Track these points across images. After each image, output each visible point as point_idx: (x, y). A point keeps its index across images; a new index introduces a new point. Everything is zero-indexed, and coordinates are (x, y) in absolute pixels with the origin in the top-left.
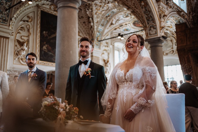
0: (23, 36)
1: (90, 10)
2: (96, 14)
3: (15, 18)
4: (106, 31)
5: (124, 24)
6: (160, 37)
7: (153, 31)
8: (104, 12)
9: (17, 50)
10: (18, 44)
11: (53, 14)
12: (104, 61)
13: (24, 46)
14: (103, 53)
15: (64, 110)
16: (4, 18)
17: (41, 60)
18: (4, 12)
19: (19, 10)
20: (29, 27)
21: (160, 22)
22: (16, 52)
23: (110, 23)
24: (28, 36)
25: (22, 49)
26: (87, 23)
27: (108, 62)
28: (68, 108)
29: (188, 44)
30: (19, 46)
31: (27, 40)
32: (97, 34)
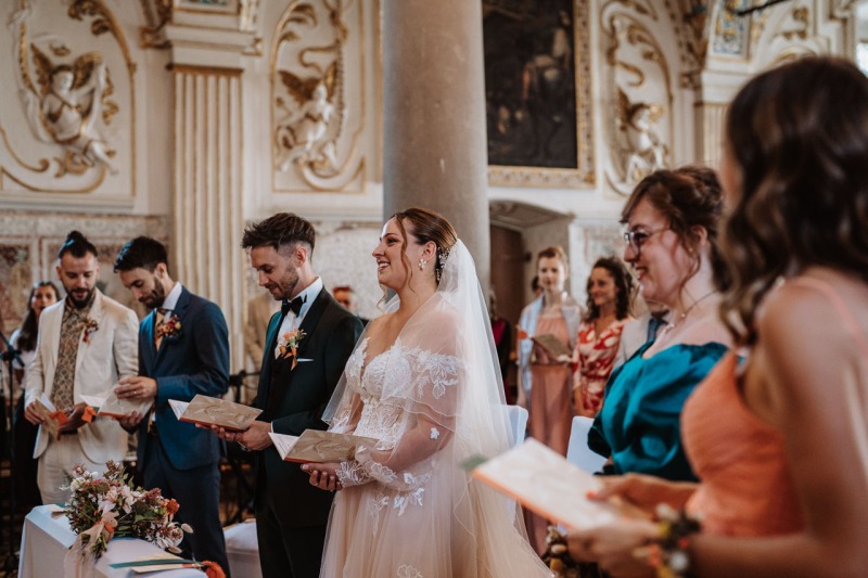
0: (311, 49)
9: (286, 123)
10: (290, 93)
13: (317, 100)
22: (283, 132)
24: (336, 47)
25: (308, 116)
30: (297, 100)
31: (328, 69)
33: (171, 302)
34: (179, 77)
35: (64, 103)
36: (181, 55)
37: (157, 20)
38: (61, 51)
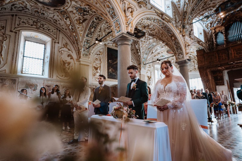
0: (98, 64)
1: (138, 45)
2: (142, 47)
3: (92, 53)
4: (149, 57)
5: (160, 53)
6: (186, 60)
7: (181, 56)
8: (147, 45)
10: (95, 69)
11: (115, 49)
12: (148, 77)
13: (98, 70)
14: (147, 72)
15: (126, 112)
16: (86, 54)
17: (108, 78)
18: (86, 50)
19: (94, 48)
20: (101, 58)
21: (186, 50)
22: (94, 74)
23: (151, 52)
24: (100, 64)
25: (97, 72)
26: (136, 53)
27: (151, 77)
28: (129, 110)
29: (206, 63)
32: (142, 60)
33: (103, 85)
34: (81, 65)
35: (66, 67)
36: (81, 63)
37: (79, 58)
38: (66, 61)
